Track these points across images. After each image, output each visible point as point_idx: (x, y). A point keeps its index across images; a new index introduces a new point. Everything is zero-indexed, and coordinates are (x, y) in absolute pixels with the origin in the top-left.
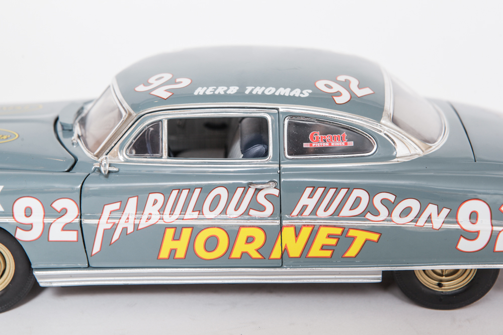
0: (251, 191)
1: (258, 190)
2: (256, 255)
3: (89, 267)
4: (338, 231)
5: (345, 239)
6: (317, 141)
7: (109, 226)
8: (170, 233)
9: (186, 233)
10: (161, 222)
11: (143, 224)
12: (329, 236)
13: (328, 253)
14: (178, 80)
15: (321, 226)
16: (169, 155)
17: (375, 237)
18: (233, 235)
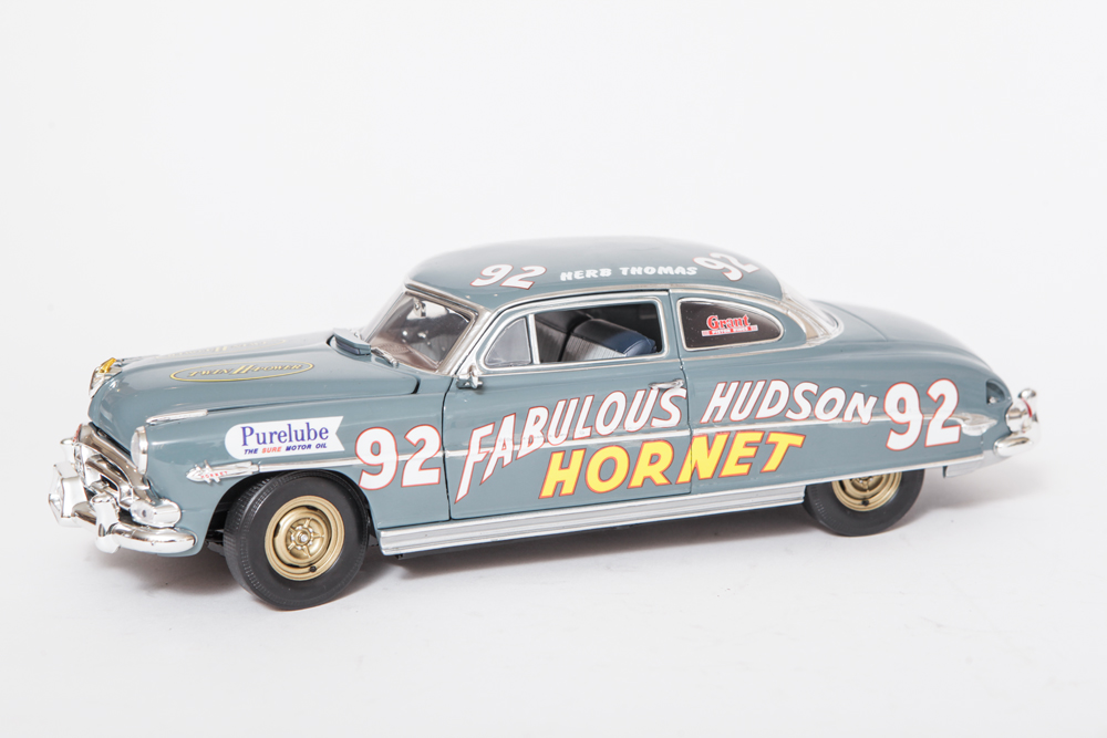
0: (654, 393)
1: (661, 391)
2: (660, 480)
3: (451, 519)
4: (757, 437)
5: (764, 447)
6: (717, 327)
7: (480, 457)
8: (557, 458)
9: (578, 457)
10: (547, 445)
11: (524, 450)
12: (747, 445)
13: (744, 469)
14: (525, 269)
15: (737, 431)
16: (542, 361)
17: (798, 440)
18: (633, 455)
